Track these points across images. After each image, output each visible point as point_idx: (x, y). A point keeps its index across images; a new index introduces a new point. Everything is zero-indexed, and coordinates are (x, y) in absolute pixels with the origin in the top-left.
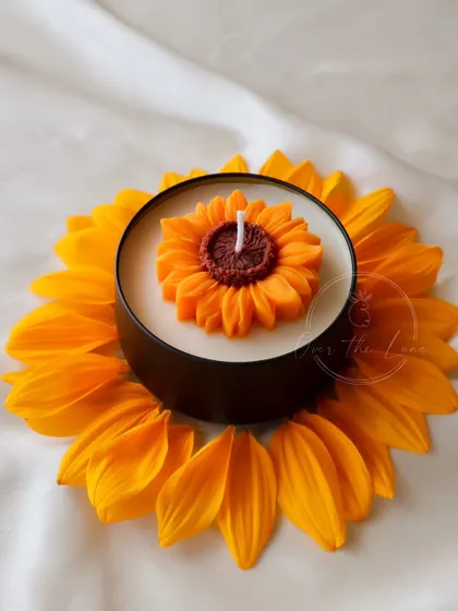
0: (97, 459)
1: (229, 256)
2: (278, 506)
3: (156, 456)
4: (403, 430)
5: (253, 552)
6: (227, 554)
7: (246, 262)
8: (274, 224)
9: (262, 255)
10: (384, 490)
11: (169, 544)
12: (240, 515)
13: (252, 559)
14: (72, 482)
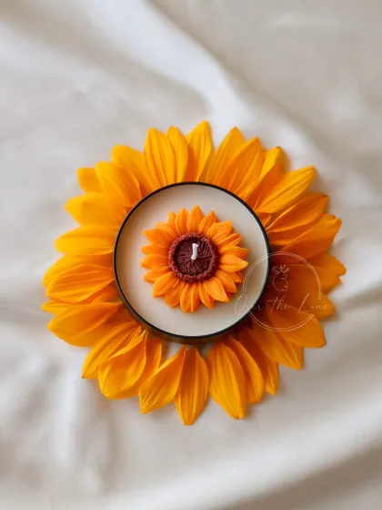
0: (104, 367)
1: (187, 263)
2: (208, 392)
3: (138, 365)
4: (287, 355)
5: (193, 417)
6: (177, 416)
7: (197, 268)
8: (220, 236)
9: (208, 262)
10: (270, 390)
11: (145, 413)
12: (186, 398)
13: (191, 420)
14: (90, 378)
